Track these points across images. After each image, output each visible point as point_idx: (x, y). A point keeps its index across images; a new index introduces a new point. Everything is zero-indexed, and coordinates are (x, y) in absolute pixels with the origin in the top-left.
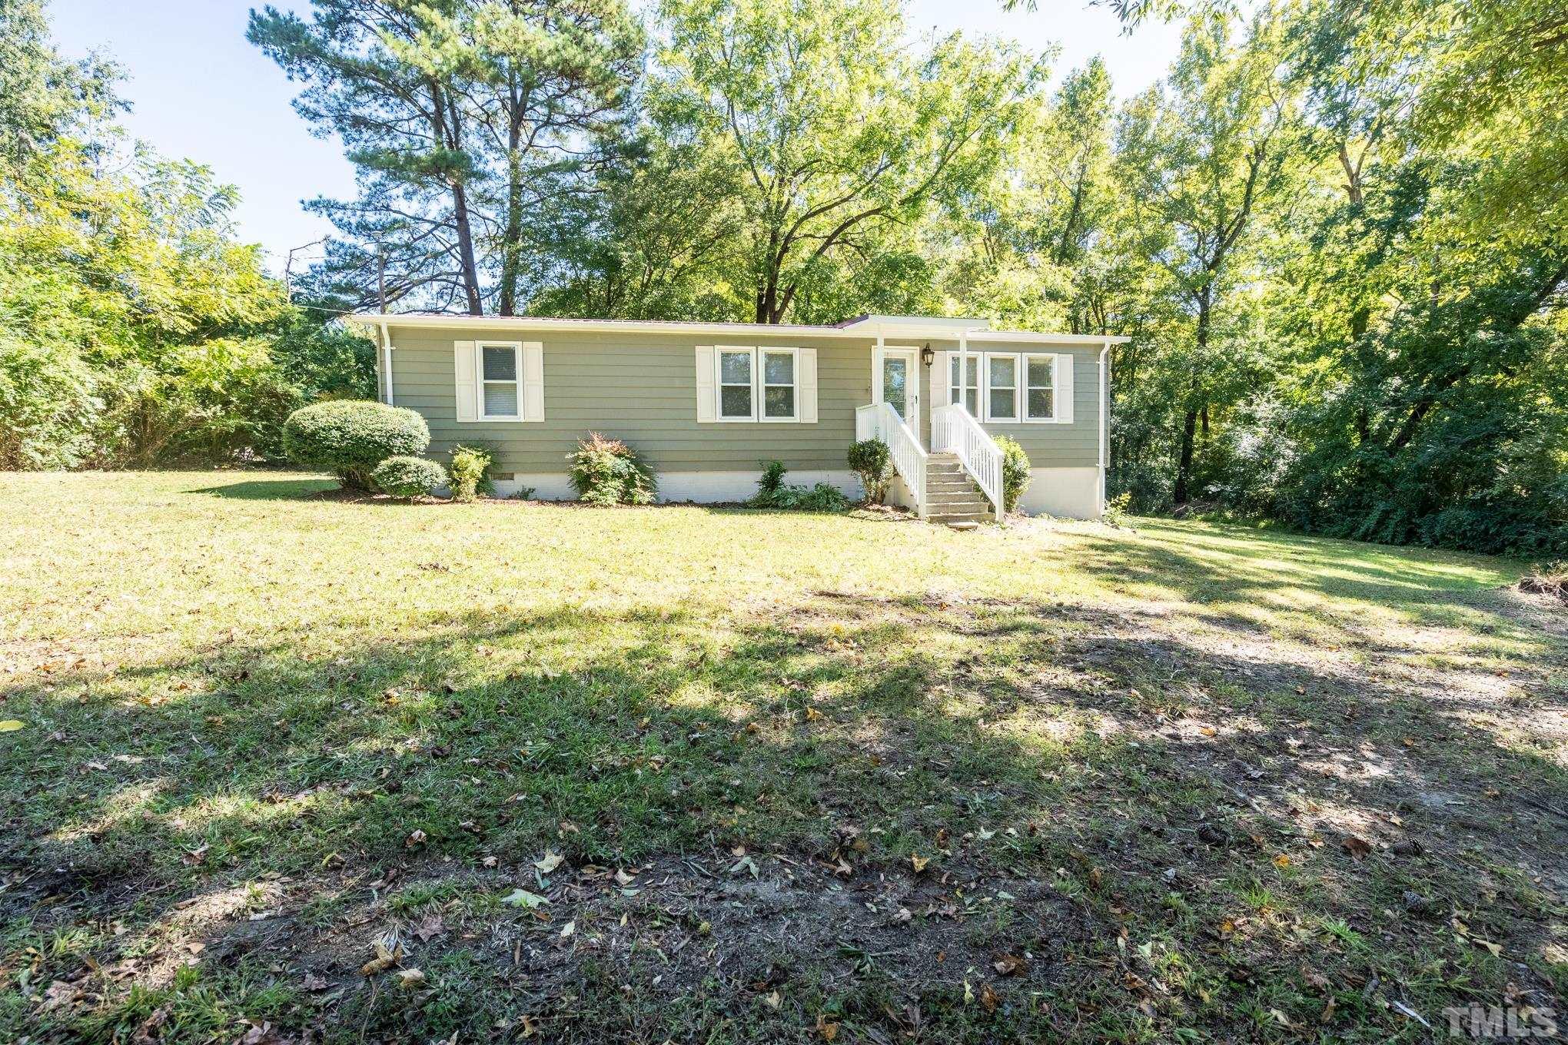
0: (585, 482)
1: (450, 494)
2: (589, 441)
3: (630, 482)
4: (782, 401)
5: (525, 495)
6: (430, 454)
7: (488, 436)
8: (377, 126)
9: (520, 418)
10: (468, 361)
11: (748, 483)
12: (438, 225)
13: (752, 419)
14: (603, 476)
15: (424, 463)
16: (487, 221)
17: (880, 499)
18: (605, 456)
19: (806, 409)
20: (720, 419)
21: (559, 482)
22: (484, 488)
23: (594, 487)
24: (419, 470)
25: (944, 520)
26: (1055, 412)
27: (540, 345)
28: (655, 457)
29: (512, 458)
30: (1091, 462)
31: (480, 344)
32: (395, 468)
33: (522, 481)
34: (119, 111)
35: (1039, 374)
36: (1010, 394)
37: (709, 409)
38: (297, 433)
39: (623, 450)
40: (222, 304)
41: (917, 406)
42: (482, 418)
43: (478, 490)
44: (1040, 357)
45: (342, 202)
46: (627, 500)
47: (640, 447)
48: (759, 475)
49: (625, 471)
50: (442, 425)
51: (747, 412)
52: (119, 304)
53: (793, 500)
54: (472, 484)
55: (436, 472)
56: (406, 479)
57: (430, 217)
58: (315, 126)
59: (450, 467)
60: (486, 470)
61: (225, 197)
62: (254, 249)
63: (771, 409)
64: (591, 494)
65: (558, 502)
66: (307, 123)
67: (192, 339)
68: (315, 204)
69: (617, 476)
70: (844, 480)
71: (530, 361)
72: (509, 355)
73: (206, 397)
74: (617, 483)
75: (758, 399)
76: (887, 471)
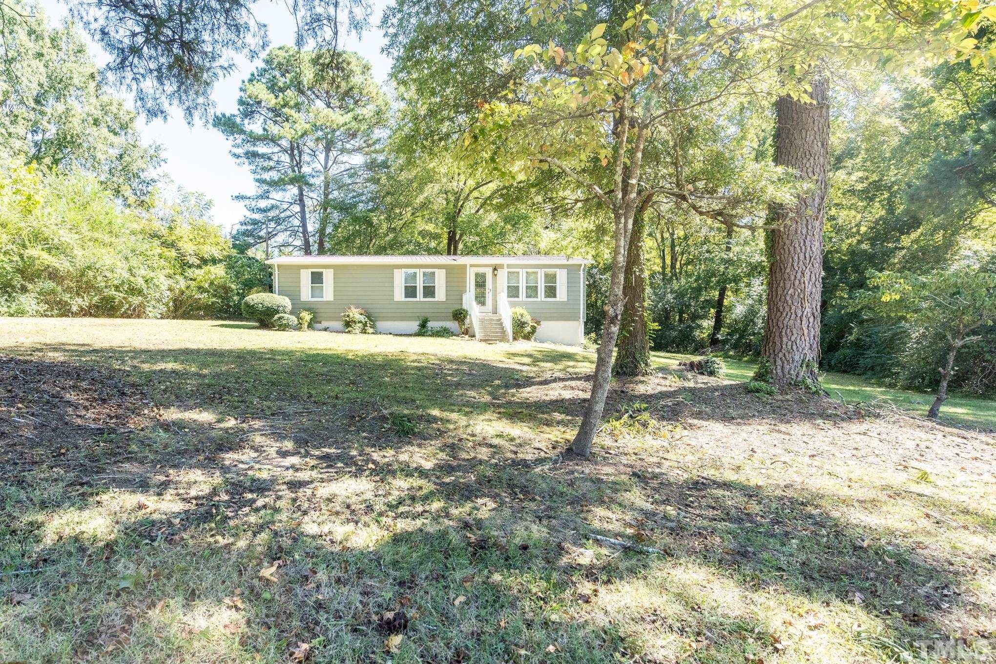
0: (348, 324)
1: (298, 327)
2: (350, 308)
3: (365, 325)
4: (429, 291)
5: (326, 329)
6: (291, 313)
7: (312, 306)
8: (262, 156)
9: (324, 299)
10: (305, 277)
11: (414, 326)
12: (291, 204)
13: (418, 299)
14: (355, 322)
15: (290, 316)
16: (313, 199)
17: (466, 332)
18: (355, 314)
19: (441, 295)
20: (404, 299)
21: (339, 325)
22: (310, 326)
23: (350, 326)
24: (288, 319)
25: (485, 341)
26: (558, 295)
27: (332, 270)
28: (376, 315)
29: (320, 315)
30: (576, 318)
31: (310, 270)
32: (280, 318)
33: (325, 324)
34: (162, 163)
35: (551, 279)
36: (517, 288)
37: (399, 295)
38: (247, 305)
39: (363, 312)
40: (208, 251)
41: (491, 293)
42: (310, 299)
43: (308, 327)
44: (551, 271)
45: (248, 195)
46: (364, 331)
47: (371, 311)
48: (418, 323)
49: (363, 321)
50: (295, 302)
51: (415, 296)
52: (173, 253)
53: (430, 333)
54: (306, 324)
55: (293, 320)
56: (284, 322)
57: (286, 200)
58: (238, 161)
59: (299, 318)
60: (311, 319)
61: (208, 205)
62: (220, 226)
63: (425, 296)
64: (350, 329)
65: (337, 332)
66: (235, 160)
67: (199, 267)
68: (237, 197)
69: (360, 322)
70: (452, 325)
71: (328, 276)
72: (321, 274)
73: (201, 289)
74: (360, 325)
75: (420, 292)
76: (467, 321)
